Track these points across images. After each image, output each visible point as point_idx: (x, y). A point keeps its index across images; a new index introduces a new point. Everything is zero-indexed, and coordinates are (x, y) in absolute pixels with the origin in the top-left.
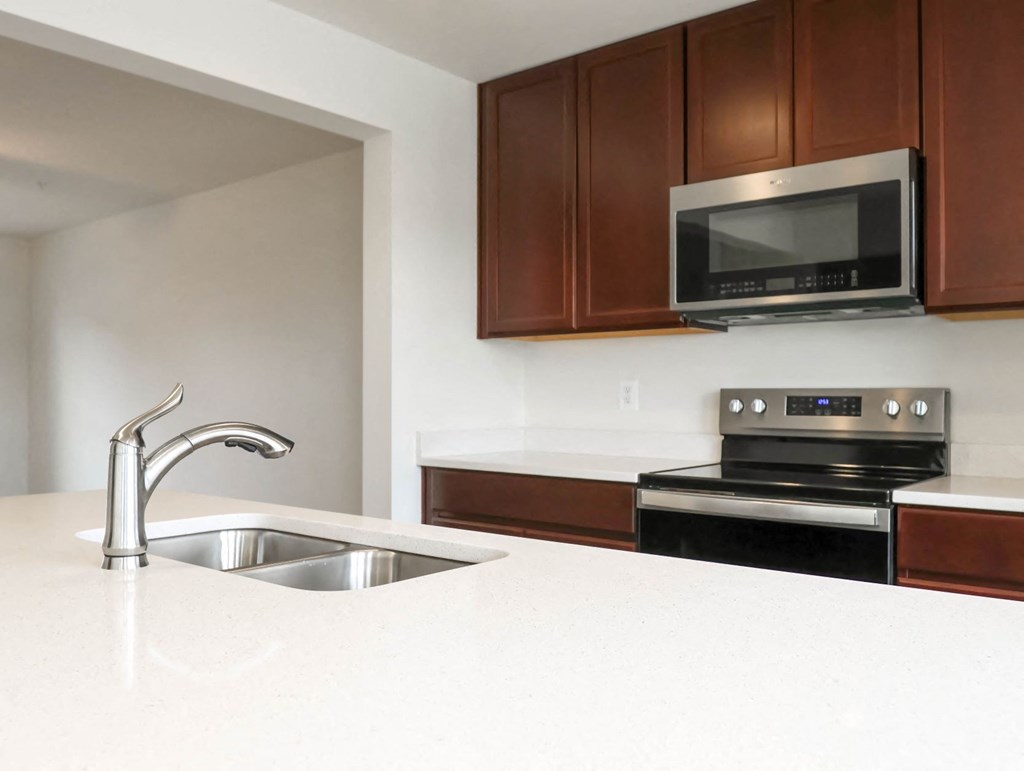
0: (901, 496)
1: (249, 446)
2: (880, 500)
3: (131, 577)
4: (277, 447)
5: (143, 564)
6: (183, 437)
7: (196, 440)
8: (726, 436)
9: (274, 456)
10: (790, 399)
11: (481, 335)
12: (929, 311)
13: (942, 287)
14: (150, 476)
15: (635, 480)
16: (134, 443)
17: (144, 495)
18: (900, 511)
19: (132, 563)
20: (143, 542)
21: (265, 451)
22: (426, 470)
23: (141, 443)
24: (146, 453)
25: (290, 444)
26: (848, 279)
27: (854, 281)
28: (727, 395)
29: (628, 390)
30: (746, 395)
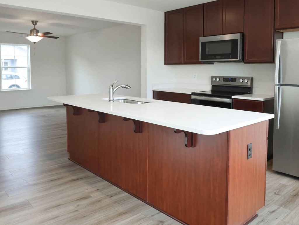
0: (233, 97)
1: (125, 87)
2: (230, 98)
3: (112, 103)
4: (129, 88)
5: (113, 102)
6: (117, 86)
7: (119, 87)
8: (213, 85)
9: (128, 89)
10: (224, 78)
11: (165, 64)
12: (245, 63)
13: (247, 58)
14: (114, 91)
15: (191, 94)
16: (112, 87)
17: (113, 93)
18: (233, 99)
19: (112, 101)
20: (113, 99)
21: (127, 88)
22: (153, 91)
23: (113, 87)
24: (113, 88)
25: (130, 87)
26: (230, 57)
27: (231, 57)
28: (213, 77)
29: (195, 76)
30: (216, 77)
